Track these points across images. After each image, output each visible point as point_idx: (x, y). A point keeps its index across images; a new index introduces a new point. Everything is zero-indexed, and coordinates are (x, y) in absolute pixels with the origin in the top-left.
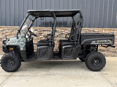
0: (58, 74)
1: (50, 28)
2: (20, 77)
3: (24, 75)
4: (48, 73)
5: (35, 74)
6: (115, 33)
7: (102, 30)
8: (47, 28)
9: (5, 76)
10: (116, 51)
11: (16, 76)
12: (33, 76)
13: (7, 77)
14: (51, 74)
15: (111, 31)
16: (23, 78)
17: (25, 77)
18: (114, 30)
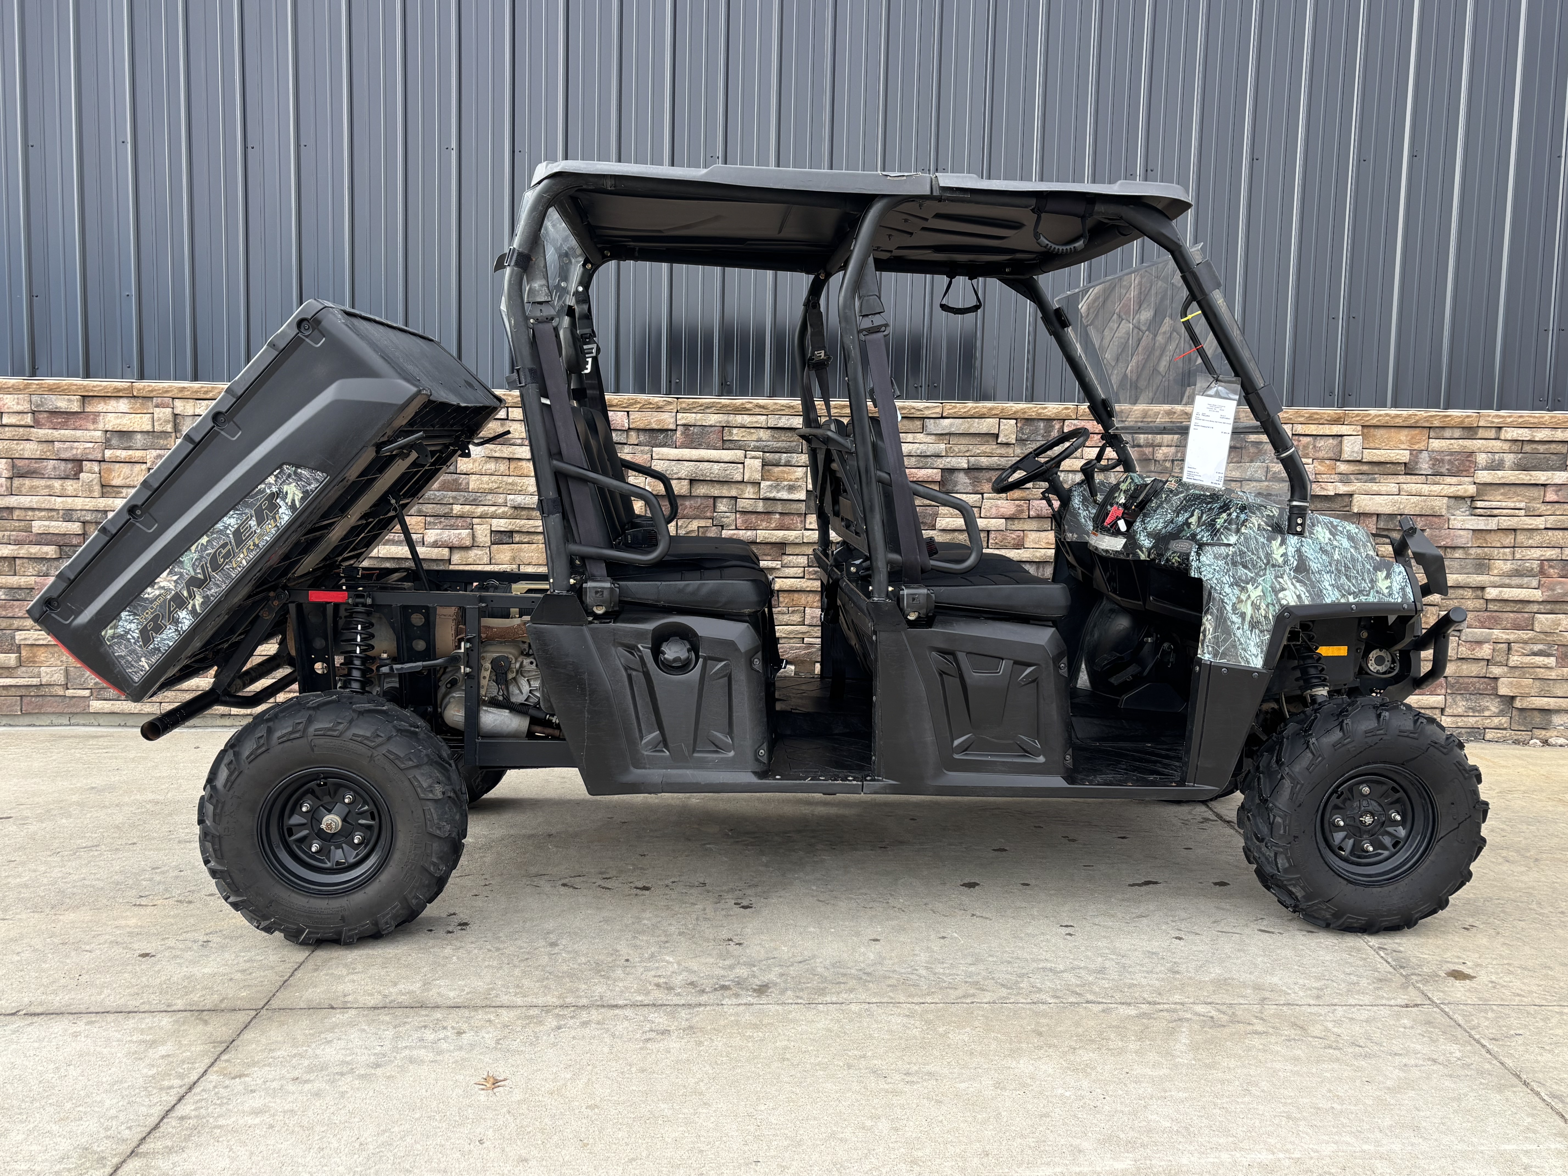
0: (866, 977)
1: (722, 410)
2: (390, 1034)
3: (432, 995)
4: (742, 972)
5: (571, 975)
6: (1482, 459)
7: (1336, 429)
8: (685, 411)
9: (200, 1013)
10: (1496, 671)
11: (338, 1017)
12: (547, 1009)
13: (220, 1027)
14: (772, 976)
15: (1435, 444)
16: (429, 1036)
17: (453, 1020)
18: (1470, 431)
